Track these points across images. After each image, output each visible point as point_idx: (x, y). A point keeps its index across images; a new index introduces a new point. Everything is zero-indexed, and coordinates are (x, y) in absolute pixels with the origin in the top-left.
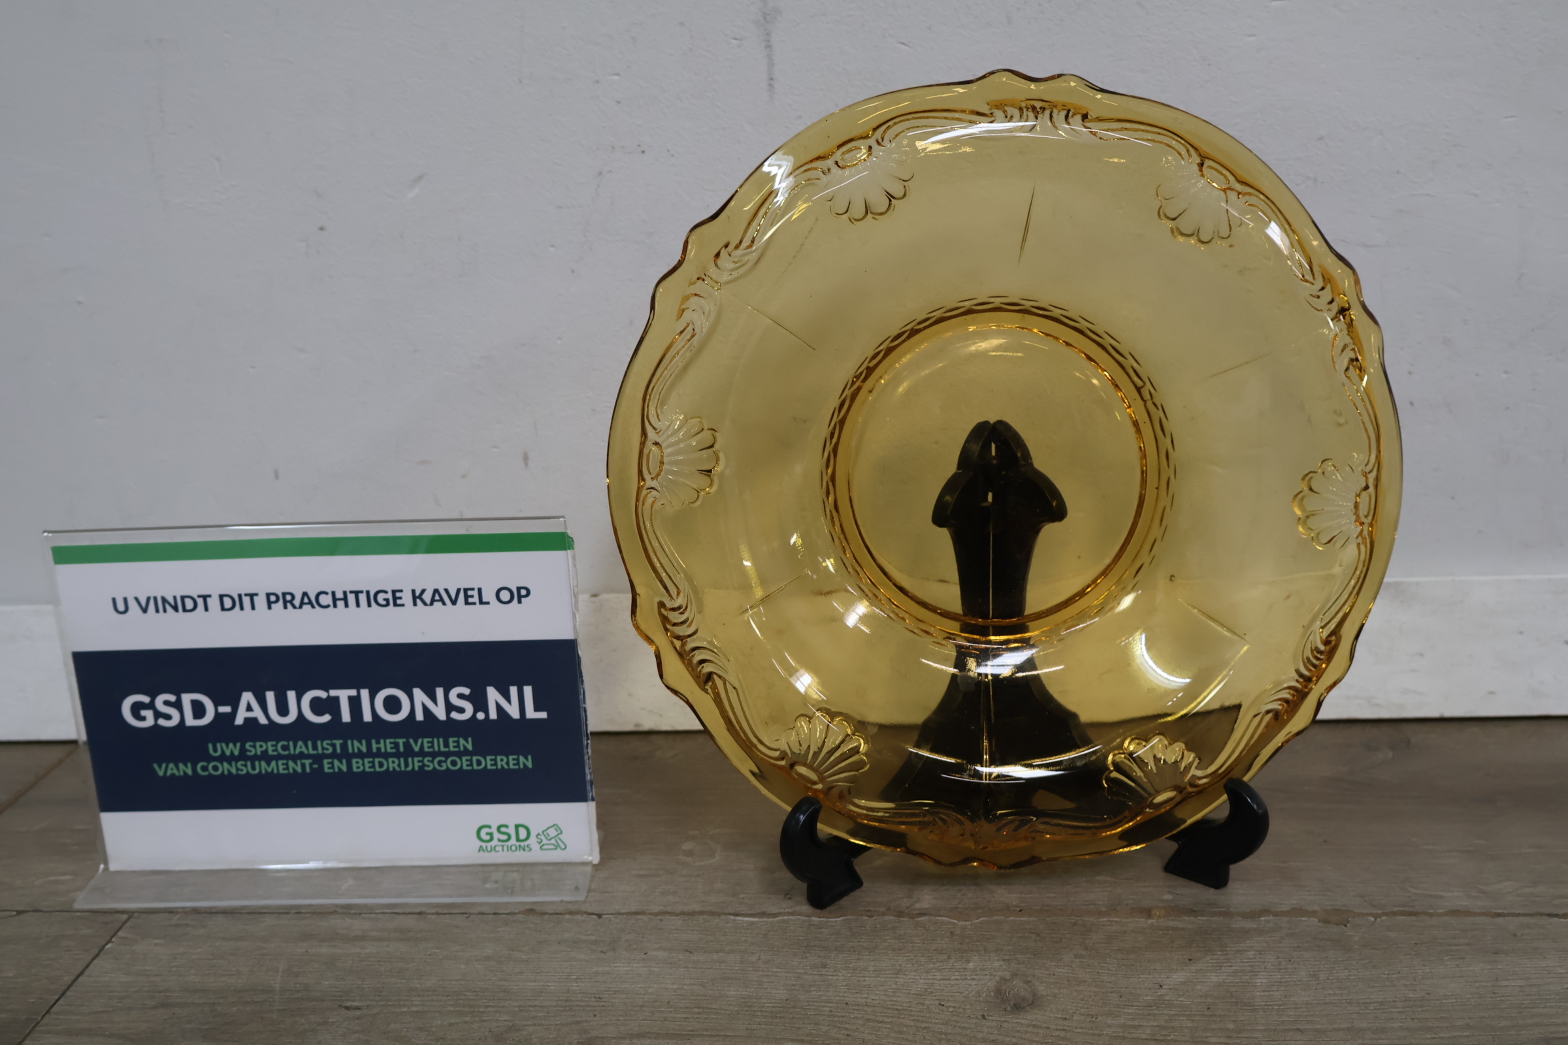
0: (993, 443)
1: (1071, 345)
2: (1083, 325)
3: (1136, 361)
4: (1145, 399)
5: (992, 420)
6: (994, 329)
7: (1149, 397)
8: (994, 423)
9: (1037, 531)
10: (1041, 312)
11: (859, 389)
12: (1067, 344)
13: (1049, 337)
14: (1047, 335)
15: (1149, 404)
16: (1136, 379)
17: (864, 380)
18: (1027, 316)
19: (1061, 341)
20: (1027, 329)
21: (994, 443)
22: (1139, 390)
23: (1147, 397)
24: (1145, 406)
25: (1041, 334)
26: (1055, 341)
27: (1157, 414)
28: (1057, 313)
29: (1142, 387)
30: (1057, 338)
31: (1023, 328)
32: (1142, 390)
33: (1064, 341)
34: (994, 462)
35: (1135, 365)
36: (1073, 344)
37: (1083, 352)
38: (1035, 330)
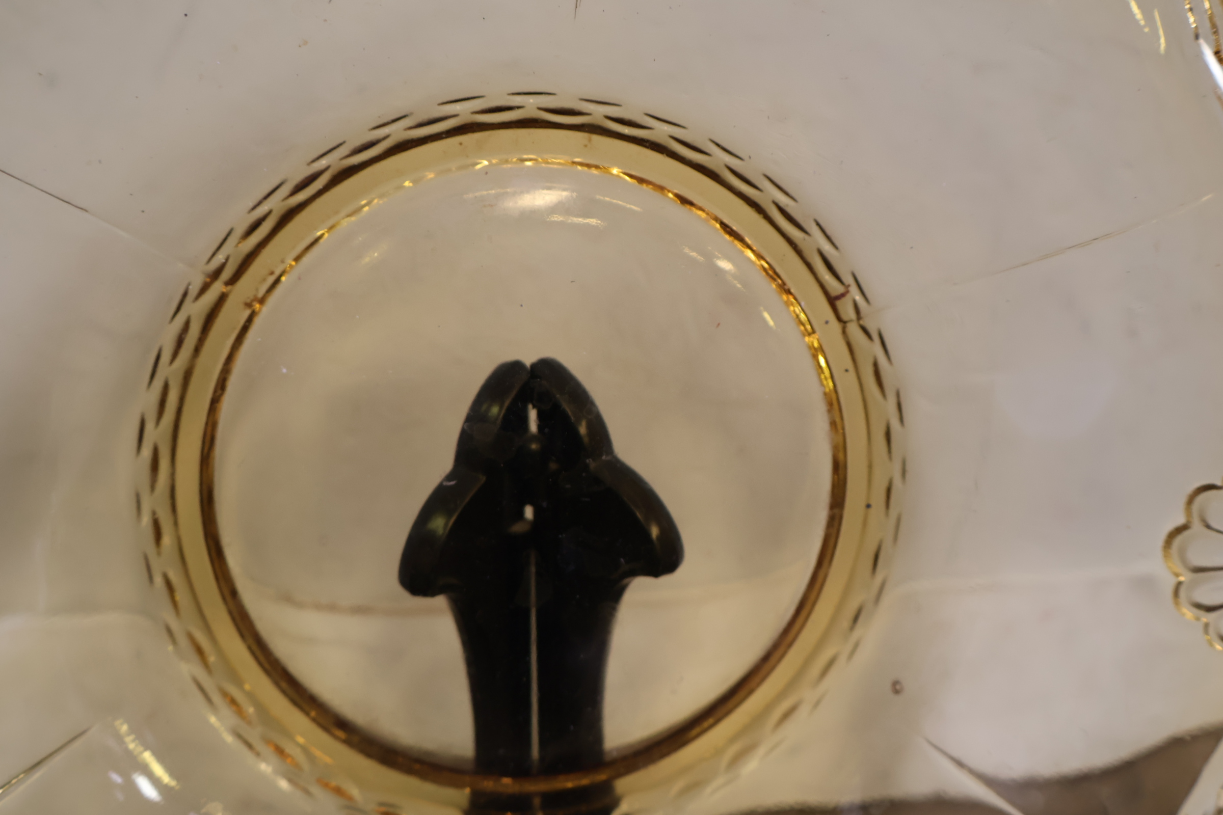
0: (530, 406)
1: (691, 204)
2: (718, 160)
3: (828, 238)
4: (845, 318)
5: (529, 359)
6: (529, 167)
7: (852, 314)
8: (534, 366)
9: (615, 594)
10: (627, 130)
11: (222, 298)
12: (684, 201)
13: (644, 186)
14: (641, 181)
15: (854, 330)
16: (827, 277)
17: (233, 280)
18: (597, 139)
19: (671, 195)
20: (597, 167)
21: (534, 407)
22: (832, 301)
23: (848, 312)
24: (844, 332)
25: (627, 178)
26: (657, 195)
27: (870, 350)
28: (660, 133)
29: (843, 295)
30: (661, 189)
31: (589, 166)
32: (839, 304)
33: (677, 196)
34: (534, 446)
35: (827, 247)
36: (695, 201)
37: (716, 219)
38: (615, 171)
